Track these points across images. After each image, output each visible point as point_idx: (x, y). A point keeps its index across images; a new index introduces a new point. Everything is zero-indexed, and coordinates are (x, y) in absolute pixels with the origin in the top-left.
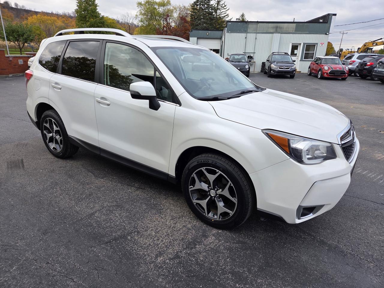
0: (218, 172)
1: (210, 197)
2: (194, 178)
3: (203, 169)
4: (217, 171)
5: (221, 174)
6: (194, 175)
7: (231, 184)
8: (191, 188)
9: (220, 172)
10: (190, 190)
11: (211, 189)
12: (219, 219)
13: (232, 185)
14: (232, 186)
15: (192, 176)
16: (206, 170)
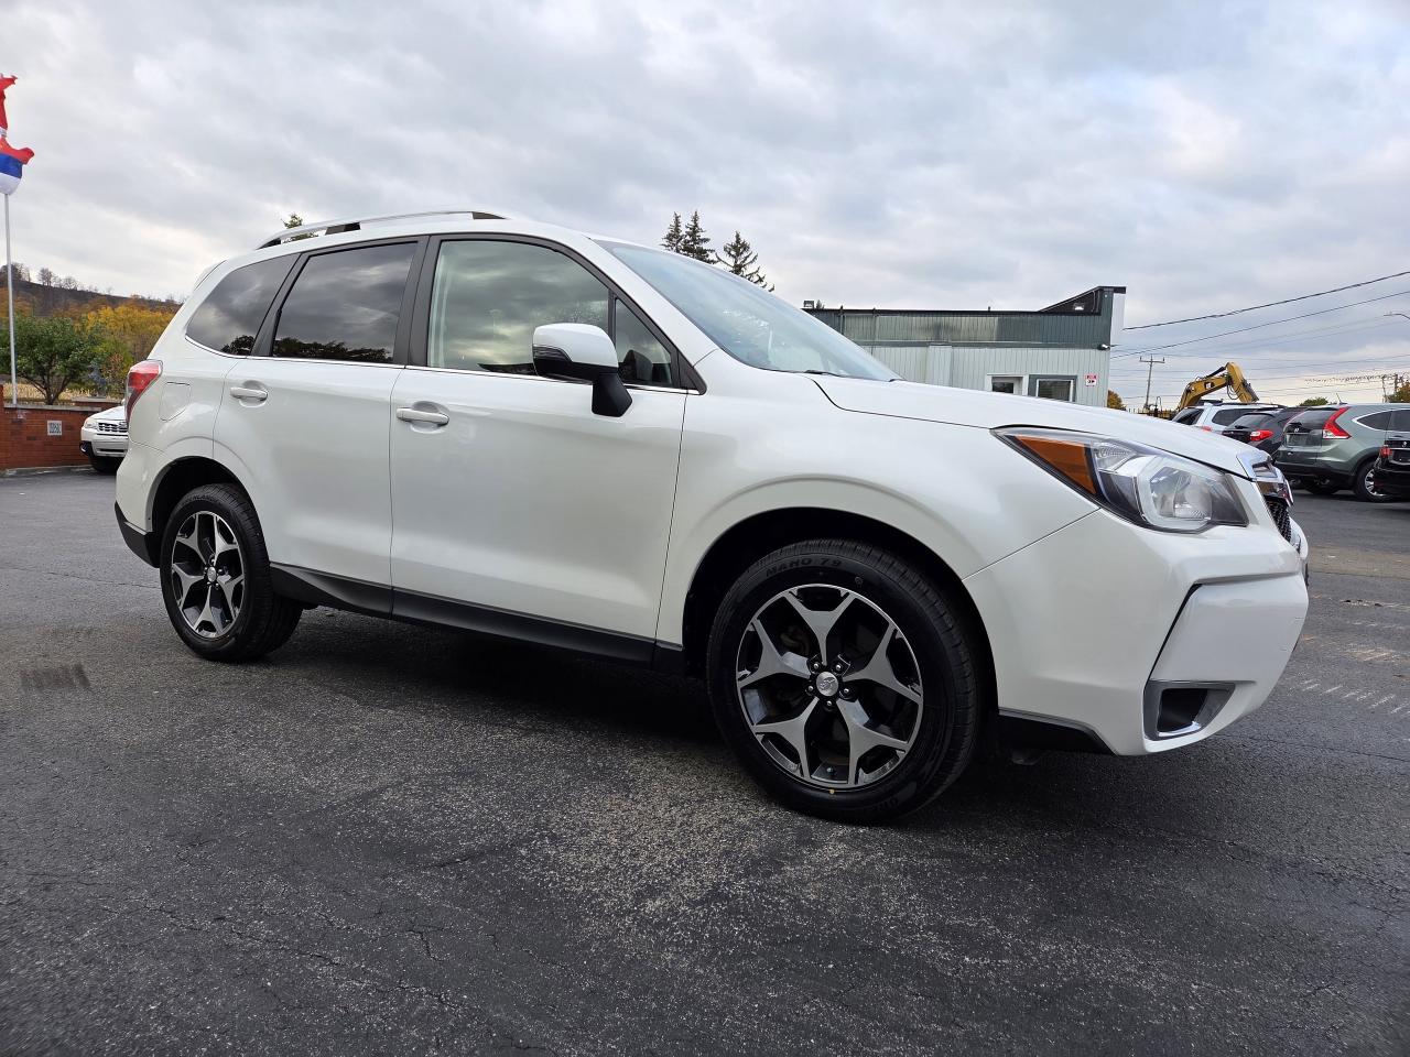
0: (848, 594)
1: (816, 700)
2: (754, 636)
3: (790, 595)
4: (843, 590)
5: (856, 600)
6: (756, 625)
7: (896, 631)
8: (745, 676)
9: (854, 595)
10: (740, 685)
11: (822, 669)
12: (856, 781)
13: (900, 634)
14: (901, 639)
15: (749, 628)
16: (802, 596)
